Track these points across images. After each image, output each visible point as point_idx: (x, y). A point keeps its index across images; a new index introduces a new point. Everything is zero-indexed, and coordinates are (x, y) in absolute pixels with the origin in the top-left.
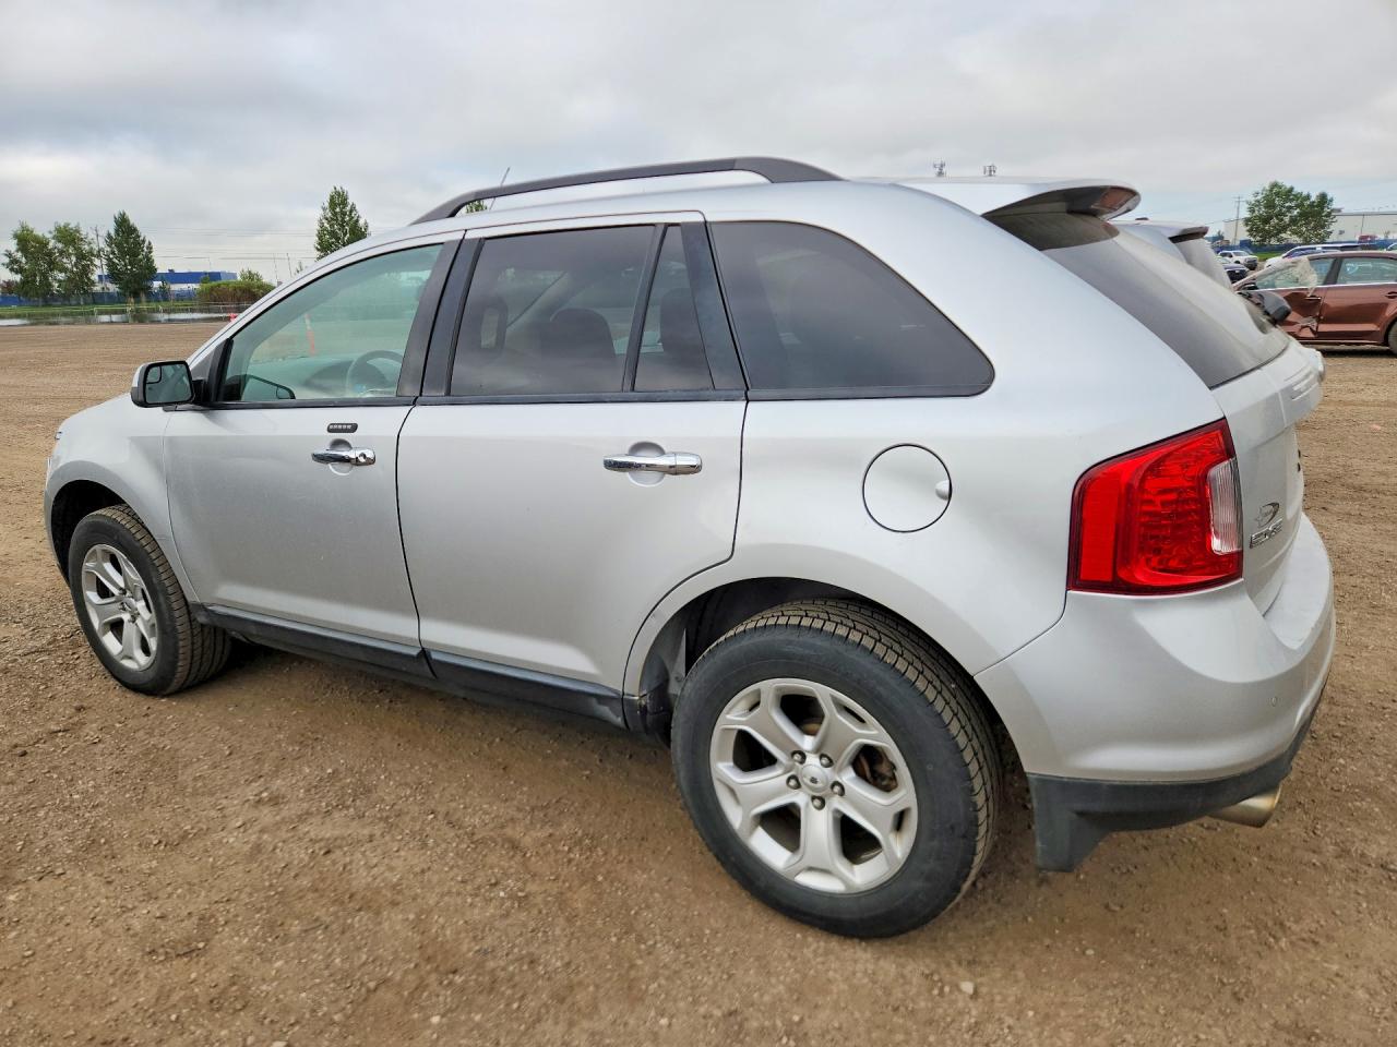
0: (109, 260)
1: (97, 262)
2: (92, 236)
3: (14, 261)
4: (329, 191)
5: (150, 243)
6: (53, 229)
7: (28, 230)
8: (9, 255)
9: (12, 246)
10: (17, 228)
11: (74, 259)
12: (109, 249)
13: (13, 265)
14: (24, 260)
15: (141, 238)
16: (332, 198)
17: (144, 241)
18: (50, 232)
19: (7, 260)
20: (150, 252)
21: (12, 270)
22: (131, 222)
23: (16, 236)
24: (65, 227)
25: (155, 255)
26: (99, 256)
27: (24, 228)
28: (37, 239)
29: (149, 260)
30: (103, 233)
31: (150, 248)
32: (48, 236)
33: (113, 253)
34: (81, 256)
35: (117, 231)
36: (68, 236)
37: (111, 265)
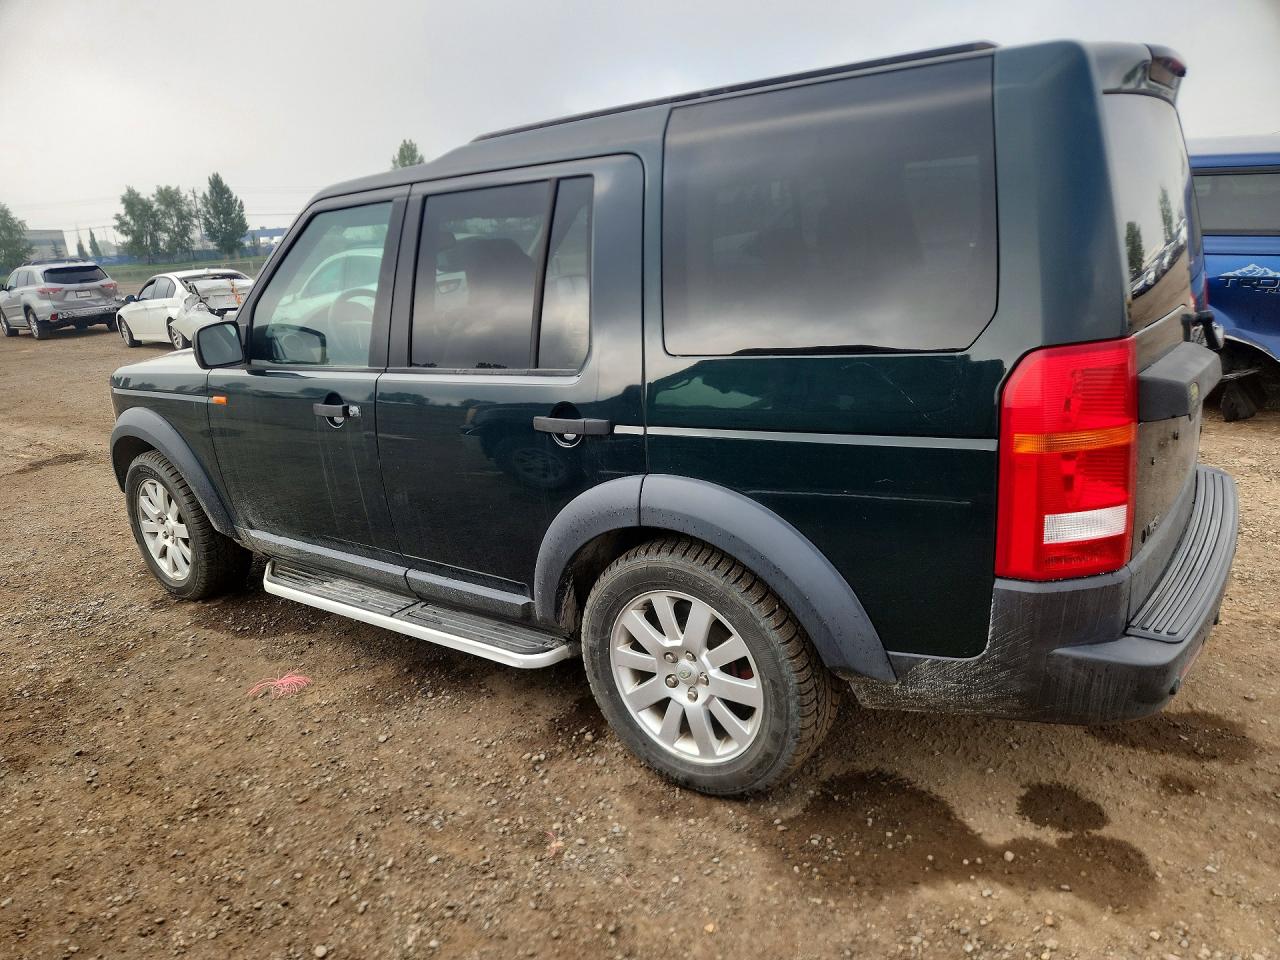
0: (206, 219)
1: (196, 222)
2: (190, 198)
3: (123, 223)
4: (400, 144)
5: (241, 202)
6: (155, 192)
7: (134, 194)
8: (118, 217)
9: (121, 210)
10: (124, 192)
11: (175, 220)
12: (205, 209)
13: (122, 227)
14: (132, 223)
15: (234, 198)
16: (402, 150)
17: (236, 201)
18: (153, 196)
19: (117, 223)
20: (242, 211)
21: (123, 232)
22: (225, 183)
23: (124, 200)
24: (166, 190)
25: (247, 213)
26: (197, 217)
27: (131, 192)
28: (141, 202)
29: (241, 219)
30: (200, 195)
31: (241, 206)
32: (152, 199)
33: (209, 213)
34: (181, 217)
35: (211, 193)
36: (169, 198)
37: (208, 224)
